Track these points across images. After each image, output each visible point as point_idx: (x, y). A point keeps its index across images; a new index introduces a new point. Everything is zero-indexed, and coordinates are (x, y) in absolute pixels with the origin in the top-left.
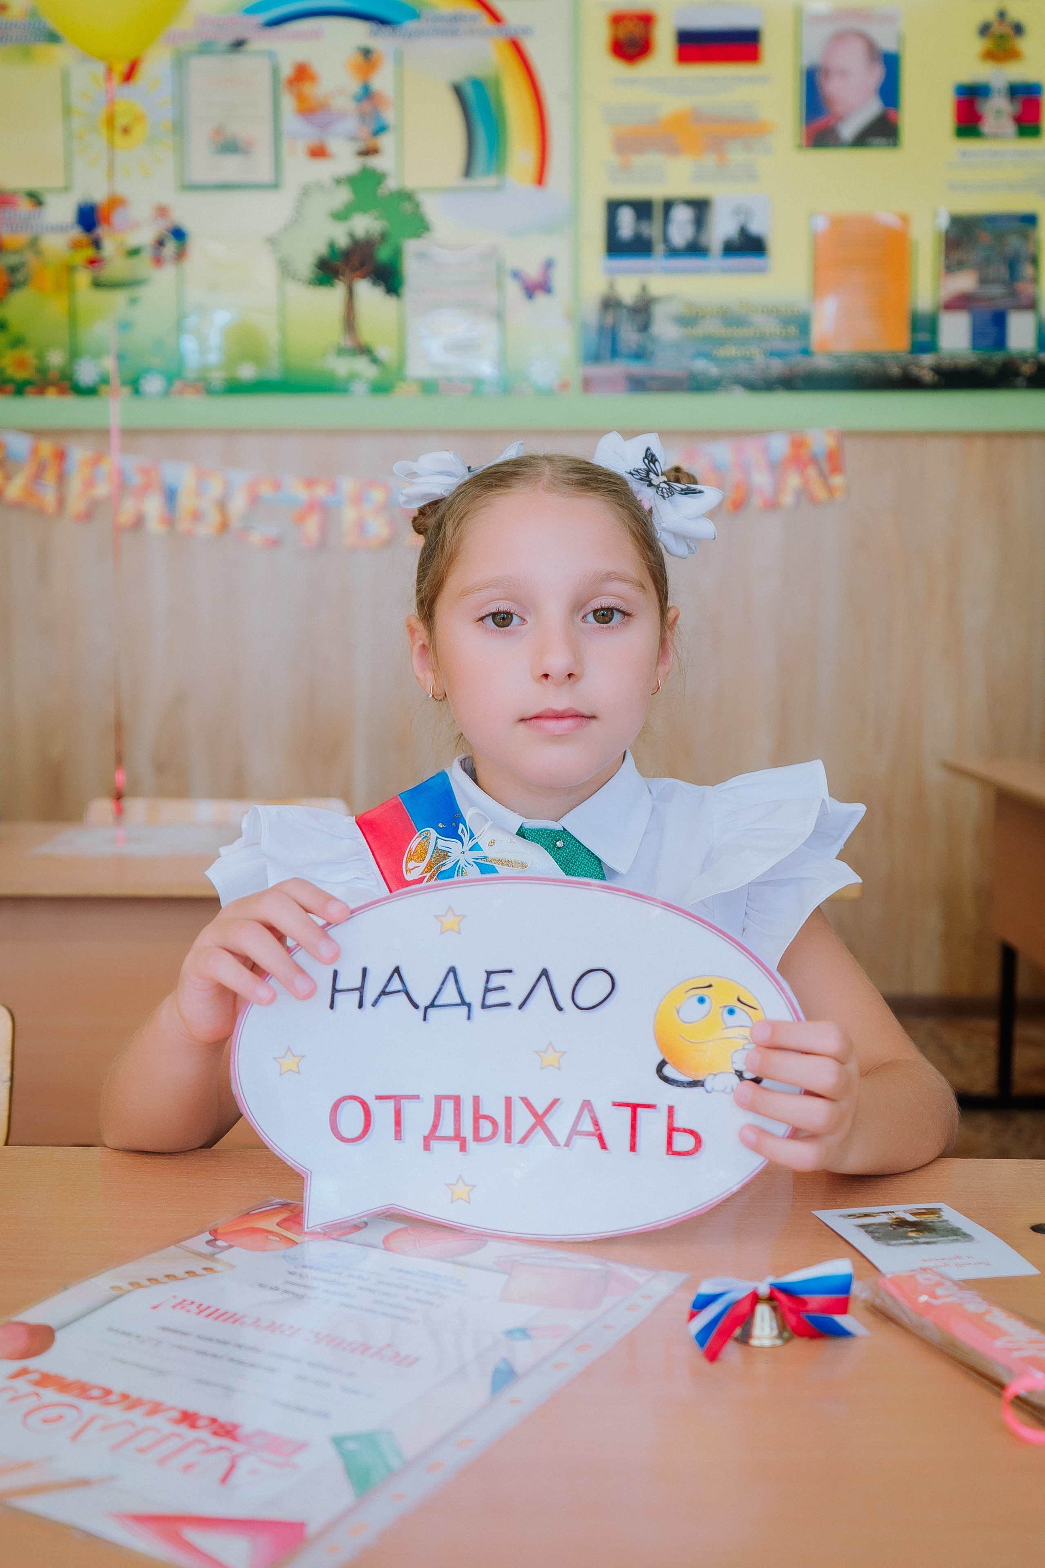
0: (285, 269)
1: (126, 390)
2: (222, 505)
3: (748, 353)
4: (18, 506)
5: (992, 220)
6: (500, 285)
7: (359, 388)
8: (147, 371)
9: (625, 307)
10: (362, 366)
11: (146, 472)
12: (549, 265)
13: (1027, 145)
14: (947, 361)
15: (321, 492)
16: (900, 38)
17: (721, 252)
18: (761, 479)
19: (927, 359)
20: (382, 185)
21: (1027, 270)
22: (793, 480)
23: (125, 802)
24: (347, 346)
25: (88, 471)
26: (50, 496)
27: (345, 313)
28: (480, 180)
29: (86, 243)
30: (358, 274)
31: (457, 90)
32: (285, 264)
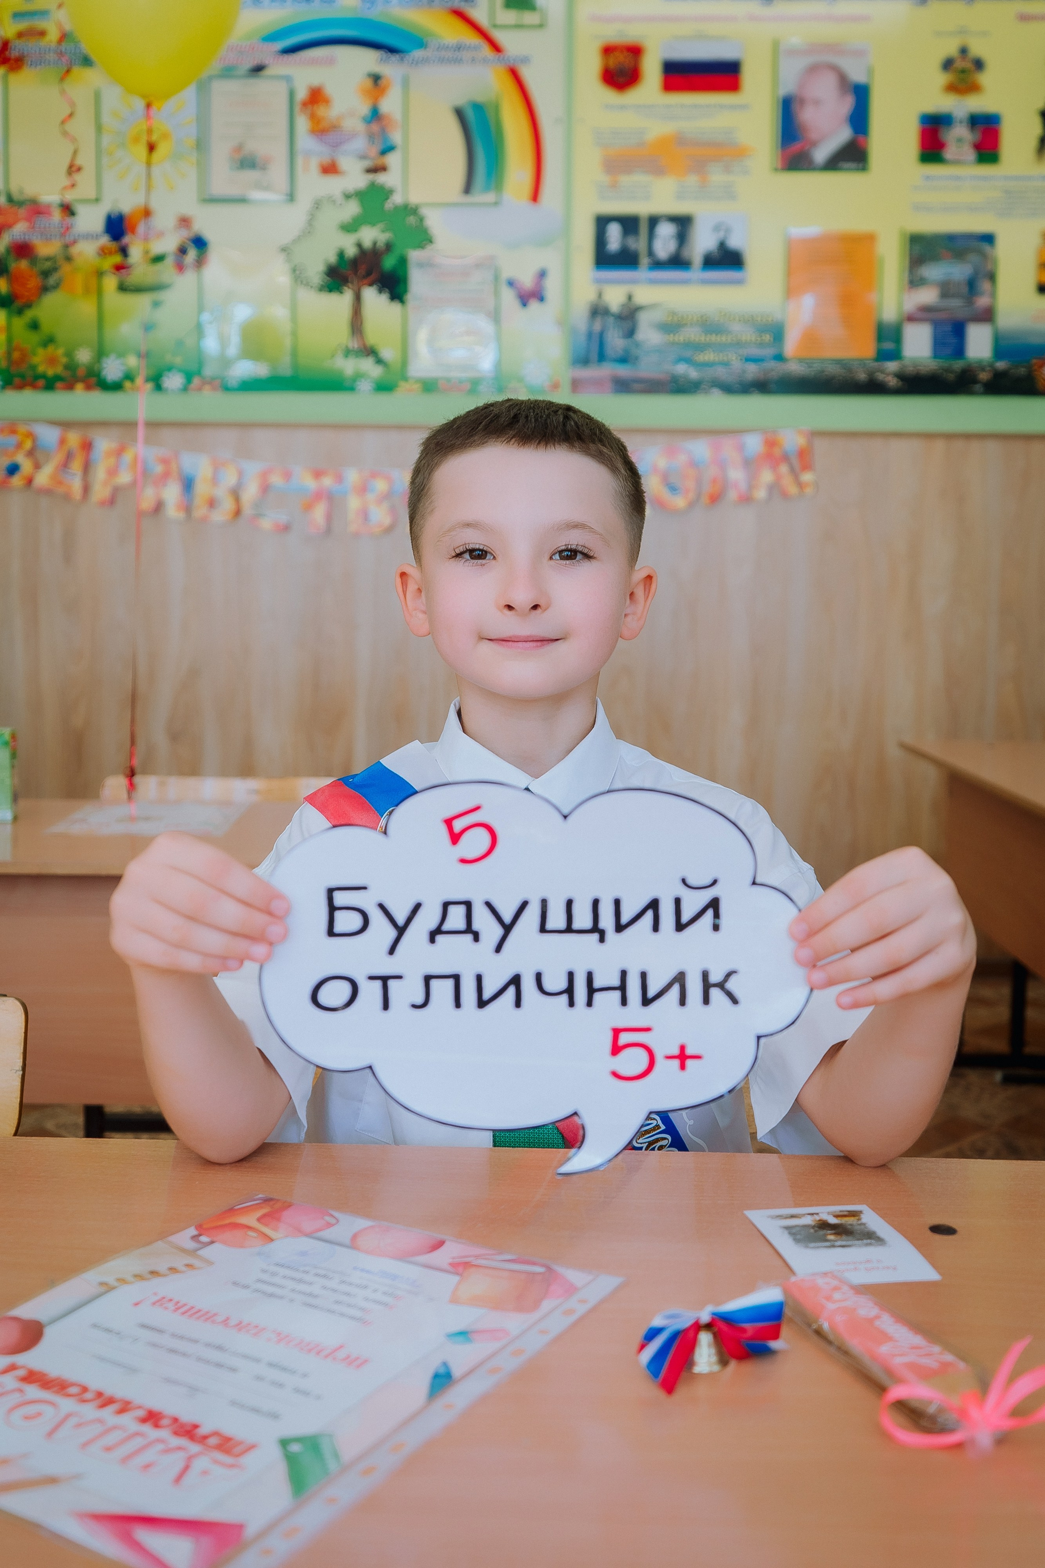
0: (298, 276)
1: (150, 386)
2: (236, 494)
3: (725, 358)
4: (47, 492)
5: (952, 239)
6: (497, 293)
7: (365, 386)
8: (170, 369)
9: (613, 315)
10: (367, 365)
11: (165, 461)
12: (542, 275)
13: (986, 170)
14: (911, 369)
15: (327, 482)
16: (870, 71)
17: (702, 266)
18: (737, 475)
19: (892, 366)
20: (389, 201)
21: (986, 285)
22: (767, 476)
23: (137, 779)
24: (353, 347)
25: (112, 461)
26: (76, 484)
27: (353, 318)
28: (479, 197)
29: (113, 250)
30: (365, 281)
31: (459, 113)
32: (298, 272)
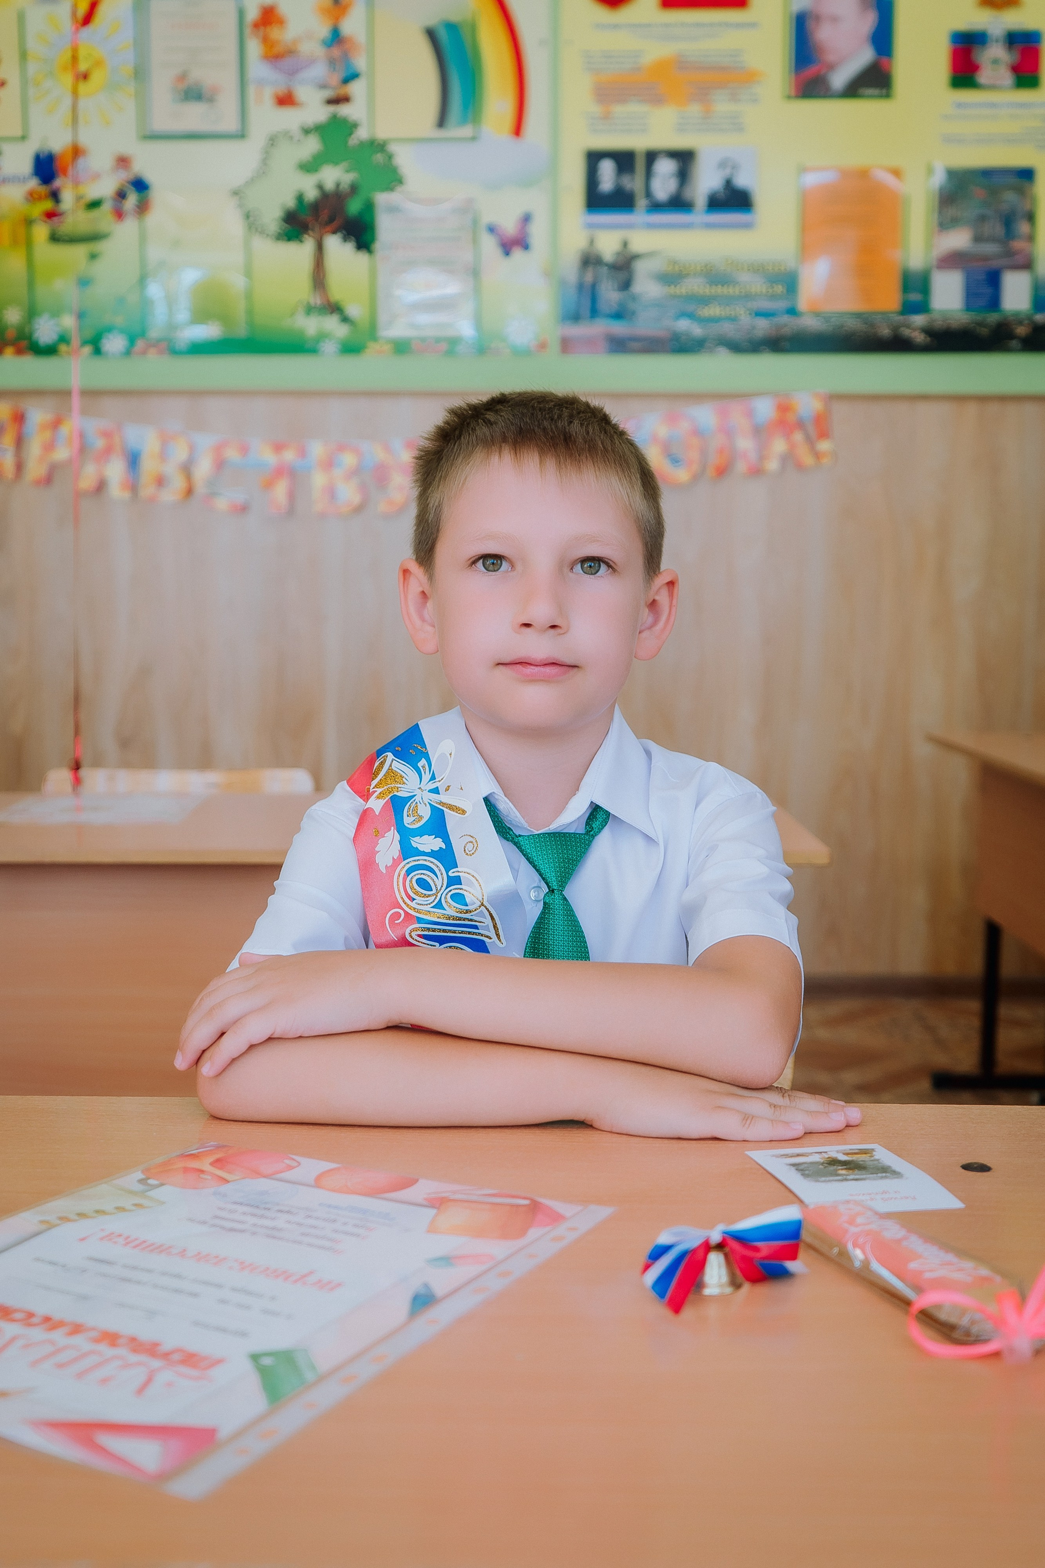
0: (252, 221)
1: (87, 350)
2: (187, 469)
3: (733, 313)
5: (987, 173)
6: (475, 241)
7: (329, 348)
8: (109, 329)
9: (607, 265)
10: (332, 323)
11: (107, 435)
12: (526, 219)
13: (1025, 96)
14: (941, 323)
15: (289, 456)
17: (706, 208)
18: (745, 444)
19: (919, 320)
20: (353, 136)
21: (1023, 227)
22: (779, 446)
23: (84, 772)
24: (316, 304)
25: (48, 434)
26: (9, 461)
27: (314, 270)
28: (454, 131)
29: (43, 194)
30: (328, 228)
31: (431, 34)
32: (251, 219)
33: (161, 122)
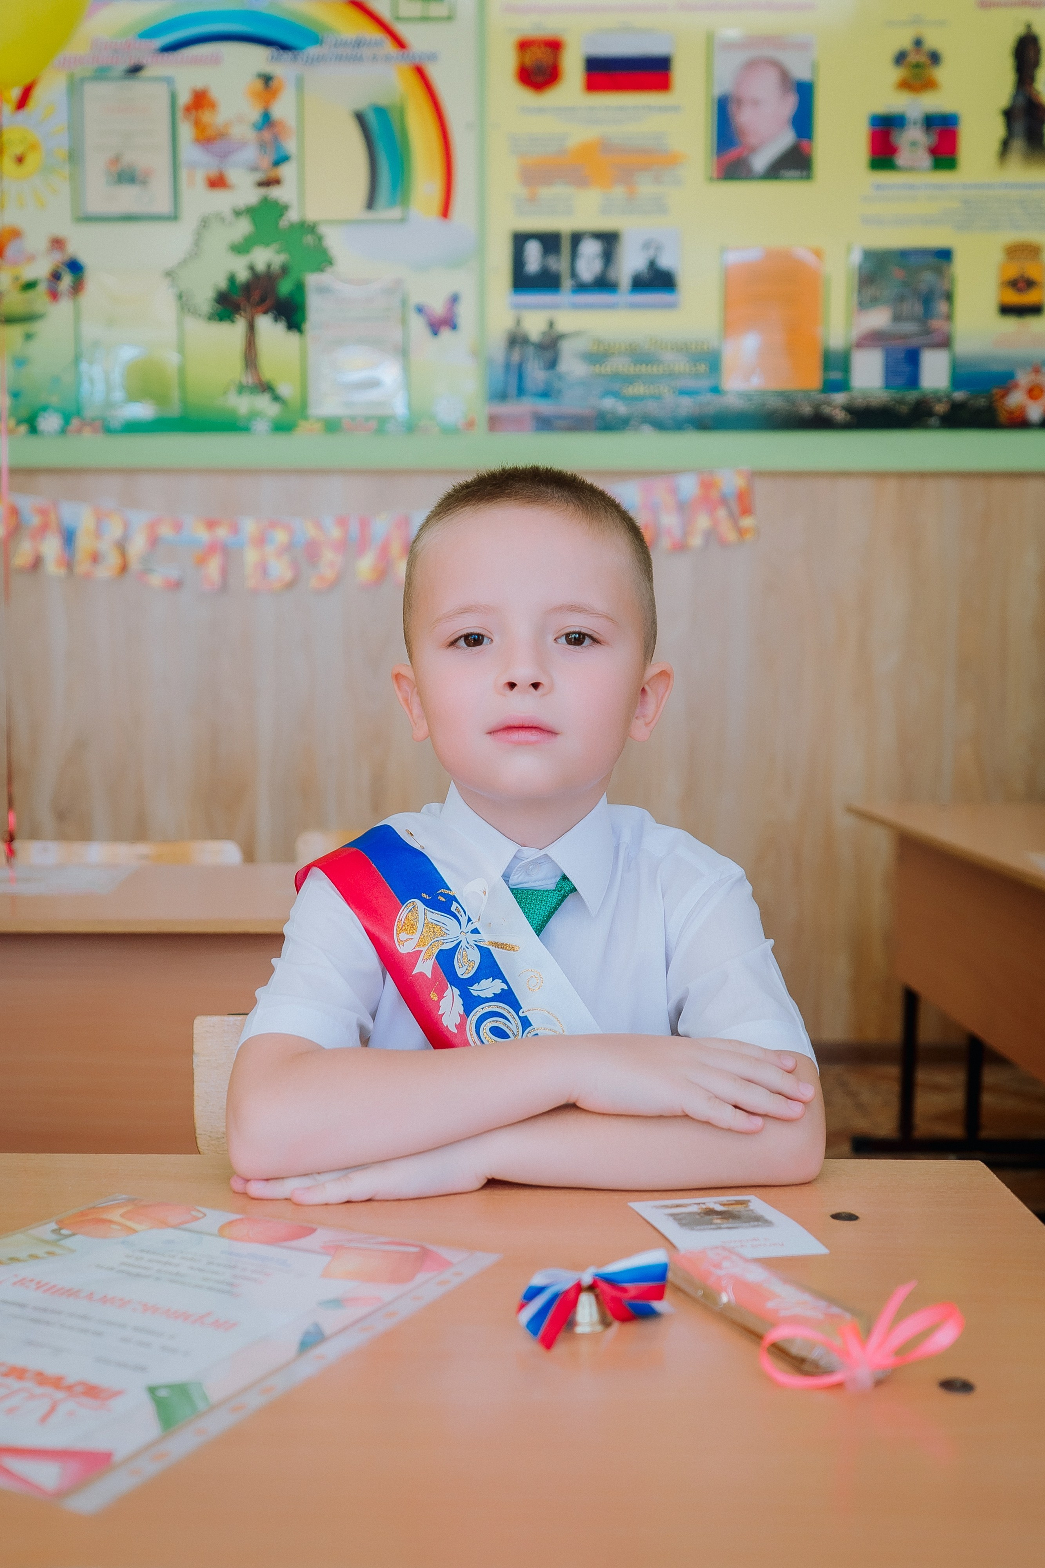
0: (183, 301)
1: (23, 429)
2: (121, 547)
3: (657, 392)
5: (905, 254)
6: (404, 321)
7: (261, 426)
8: (45, 409)
9: (533, 344)
10: (263, 402)
11: (43, 512)
12: (454, 299)
13: (943, 178)
14: (860, 400)
15: (222, 533)
16: (814, 67)
17: (630, 288)
18: (671, 519)
19: (840, 398)
20: (283, 218)
21: (942, 307)
22: (703, 521)
24: (248, 382)
27: (246, 350)
28: (384, 213)
30: (260, 309)
31: (360, 118)
32: (184, 299)
33: (95, 204)
